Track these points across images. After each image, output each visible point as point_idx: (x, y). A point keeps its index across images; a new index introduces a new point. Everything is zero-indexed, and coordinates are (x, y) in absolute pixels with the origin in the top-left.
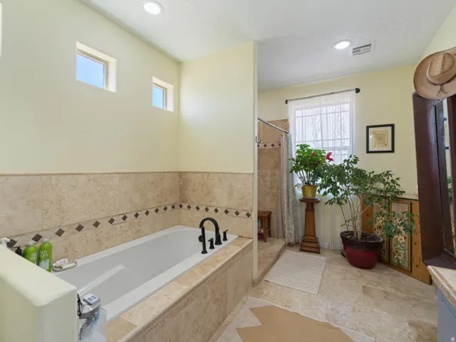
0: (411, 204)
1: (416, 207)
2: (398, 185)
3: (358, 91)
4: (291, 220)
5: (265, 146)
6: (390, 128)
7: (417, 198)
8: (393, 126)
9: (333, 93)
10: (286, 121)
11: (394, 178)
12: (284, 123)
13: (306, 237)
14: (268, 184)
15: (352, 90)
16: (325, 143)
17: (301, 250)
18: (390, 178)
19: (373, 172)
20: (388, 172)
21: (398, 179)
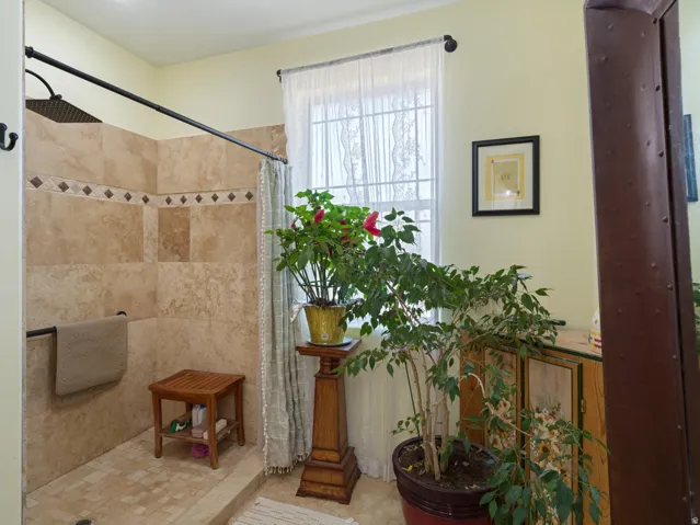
0: (580, 367)
1: (596, 377)
2: (542, 310)
3: (451, 46)
4: (281, 405)
5: (232, 197)
6: (529, 147)
7: (599, 352)
8: (535, 140)
9: (390, 50)
10: (280, 129)
11: (532, 290)
12: (276, 136)
13: (317, 454)
14: (238, 300)
15: (435, 41)
16: (372, 191)
17: (301, 493)
18: (520, 291)
19: (475, 270)
20: (515, 268)
21: (541, 292)
